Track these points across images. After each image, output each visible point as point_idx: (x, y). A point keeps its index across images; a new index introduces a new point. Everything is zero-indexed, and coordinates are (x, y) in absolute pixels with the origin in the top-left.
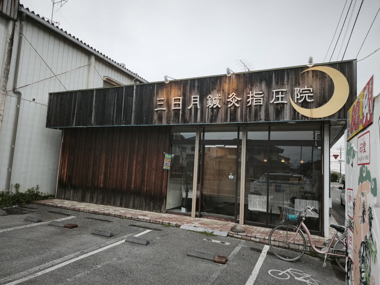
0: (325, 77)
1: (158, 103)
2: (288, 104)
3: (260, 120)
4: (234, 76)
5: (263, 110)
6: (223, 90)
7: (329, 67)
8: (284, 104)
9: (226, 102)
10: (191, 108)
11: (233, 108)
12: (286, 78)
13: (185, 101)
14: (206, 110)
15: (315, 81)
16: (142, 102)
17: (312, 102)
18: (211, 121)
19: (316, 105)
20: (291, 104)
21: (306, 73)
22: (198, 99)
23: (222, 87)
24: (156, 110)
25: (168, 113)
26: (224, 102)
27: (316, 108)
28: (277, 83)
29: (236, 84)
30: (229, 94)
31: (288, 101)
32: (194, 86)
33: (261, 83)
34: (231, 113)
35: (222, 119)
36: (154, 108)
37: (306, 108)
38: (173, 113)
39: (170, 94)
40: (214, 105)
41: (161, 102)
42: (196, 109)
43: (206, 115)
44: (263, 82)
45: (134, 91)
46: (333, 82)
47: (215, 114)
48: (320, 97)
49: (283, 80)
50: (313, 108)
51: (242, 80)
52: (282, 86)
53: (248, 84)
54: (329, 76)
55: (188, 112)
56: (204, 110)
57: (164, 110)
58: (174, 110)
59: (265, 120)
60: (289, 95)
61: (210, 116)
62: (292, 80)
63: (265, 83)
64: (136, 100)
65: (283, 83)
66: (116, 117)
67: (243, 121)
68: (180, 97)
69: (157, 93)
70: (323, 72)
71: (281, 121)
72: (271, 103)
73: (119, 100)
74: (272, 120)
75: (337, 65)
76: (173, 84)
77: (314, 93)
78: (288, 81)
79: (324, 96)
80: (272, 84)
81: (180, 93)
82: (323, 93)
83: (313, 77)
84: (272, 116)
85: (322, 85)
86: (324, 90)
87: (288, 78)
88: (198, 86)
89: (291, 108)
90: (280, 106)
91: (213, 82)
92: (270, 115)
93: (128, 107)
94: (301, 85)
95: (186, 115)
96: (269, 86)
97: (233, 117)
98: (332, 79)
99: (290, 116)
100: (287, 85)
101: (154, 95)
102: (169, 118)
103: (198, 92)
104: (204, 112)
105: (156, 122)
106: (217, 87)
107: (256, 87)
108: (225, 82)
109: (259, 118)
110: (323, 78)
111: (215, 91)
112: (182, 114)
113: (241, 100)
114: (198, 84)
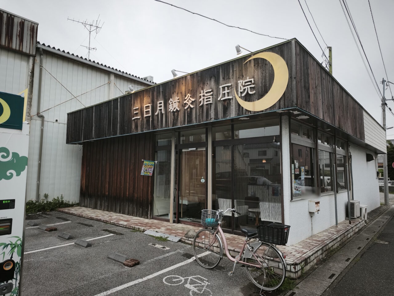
0: (266, 64)
1: (135, 112)
2: (233, 99)
3: (211, 119)
4: (189, 76)
5: (213, 108)
6: (181, 93)
7: (269, 52)
8: (230, 99)
9: (184, 104)
10: (158, 114)
11: (189, 110)
12: (231, 71)
13: (154, 107)
14: (169, 114)
15: (257, 70)
16: (124, 112)
17: (255, 94)
18: (173, 126)
19: (258, 97)
20: (236, 98)
21: (248, 63)
22: (162, 105)
23: (180, 89)
24: (133, 119)
25: (142, 121)
26: (183, 105)
27: (258, 100)
28: (224, 78)
29: (191, 84)
30: (186, 96)
31: (234, 96)
32: (160, 92)
33: (210, 80)
34: (187, 115)
35: (181, 123)
36: (132, 117)
37: (249, 101)
38: (145, 120)
39: (143, 103)
40: (175, 108)
41: (137, 111)
42: (162, 114)
43: (169, 120)
44: (212, 78)
45: (119, 103)
46: (273, 68)
47: (176, 117)
48: (262, 87)
49: (228, 74)
50: (255, 101)
51: (195, 80)
52: (227, 80)
53: (200, 83)
54: (269, 62)
55: (156, 118)
56: (168, 115)
57: (139, 119)
58: (146, 117)
59: (215, 119)
60: (234, 89)
61: (172, 120)
62: (236, 74)
63: (214, 79)
64: (120, 111)
65: (229, 77)
66: (108, 130)
67: (198, 122)
68: (150, 104)
69: (134, 103)
70: (263, 59)
71: (228, 118)
72: (219, 101)
73: (109, 113)
74: (220, 118)
75: (277, 49)
76: (145, 93)
77: (256, 83)
78: (233, 75)
79: (265, 86)
80: (219, 80)
81: (149, 100)
82: (264, 82)
83: (254, 66)
84: (220, 114)
85: (263, 73)
86: (265, 79)
87: (233, 71)
88: (162, 91)
89: (236, 103)
90: (227, 102)
91: (173, 85)
92: (219, 112)
93: (115, 118)
94: (244, 76)
95: (155, 121)
96: (217, 83)
97: (189, 119)
98: (272, 66)
99: (236, 111)
100: (233, 78)
101: (132, 105)
102: (142, 126)
103: (162, 97)
104: (168, 117)
105: (134, 131)
106: (177, 90)
107: (207, 85)
108: (182, 84)
109: (210, 118)
110: (264, 65)
111: (175, 95)
112: (151, 121)
113: (195, 100)
114: (163, 89)
